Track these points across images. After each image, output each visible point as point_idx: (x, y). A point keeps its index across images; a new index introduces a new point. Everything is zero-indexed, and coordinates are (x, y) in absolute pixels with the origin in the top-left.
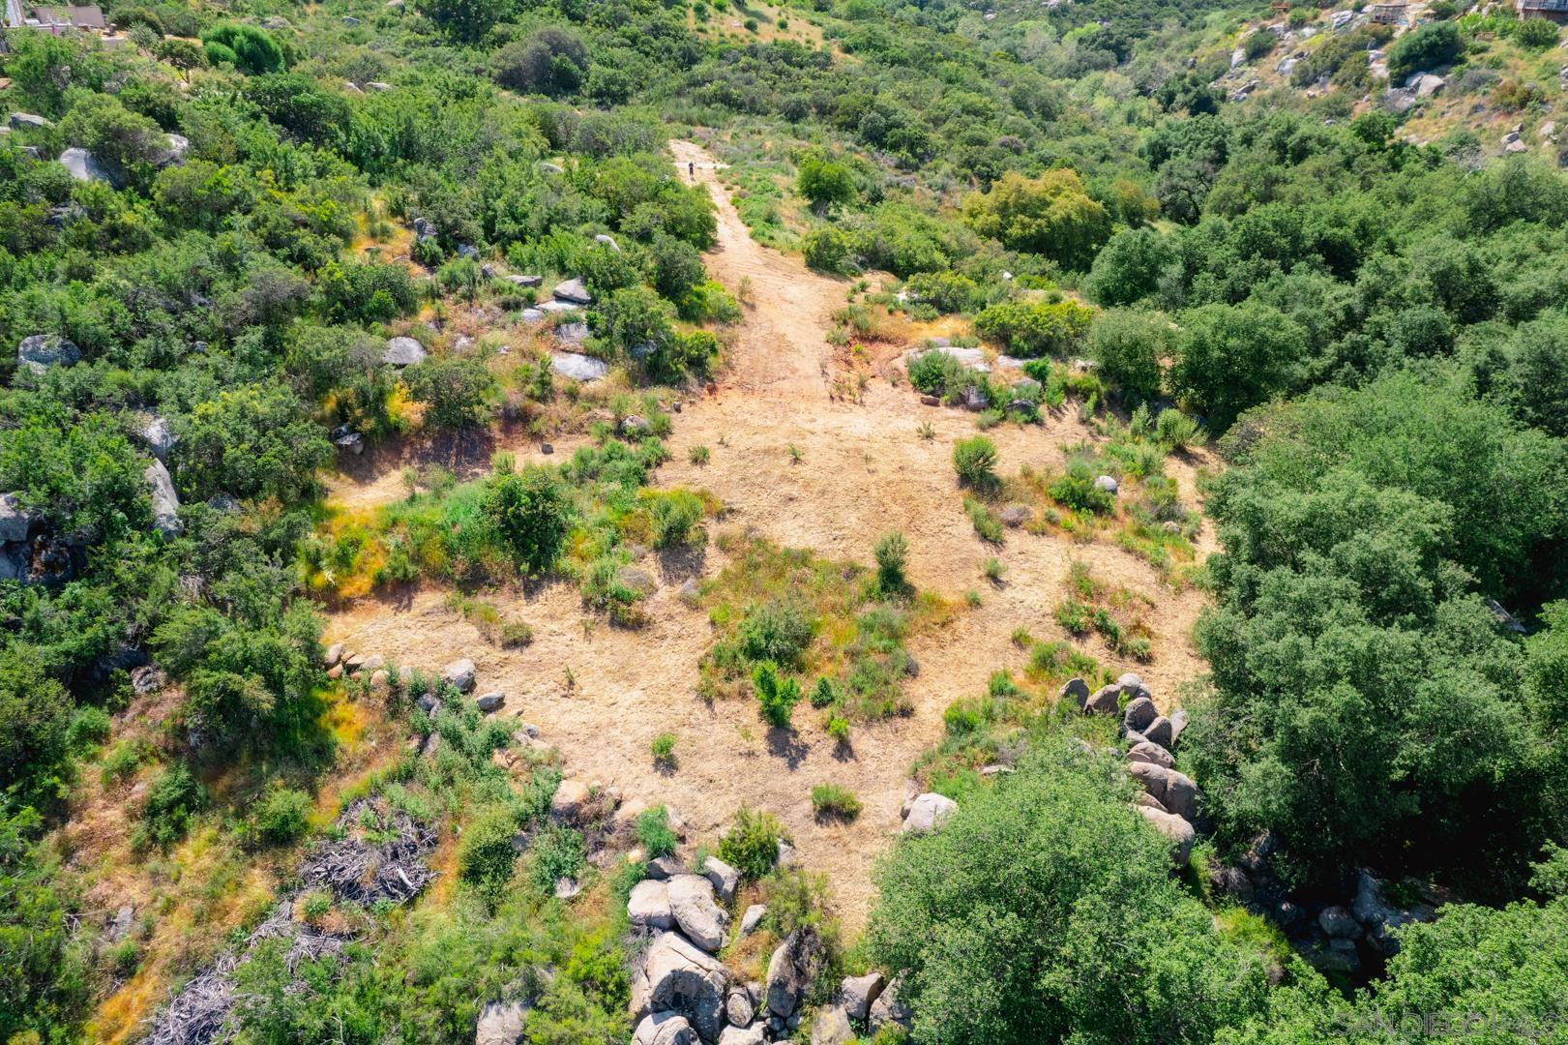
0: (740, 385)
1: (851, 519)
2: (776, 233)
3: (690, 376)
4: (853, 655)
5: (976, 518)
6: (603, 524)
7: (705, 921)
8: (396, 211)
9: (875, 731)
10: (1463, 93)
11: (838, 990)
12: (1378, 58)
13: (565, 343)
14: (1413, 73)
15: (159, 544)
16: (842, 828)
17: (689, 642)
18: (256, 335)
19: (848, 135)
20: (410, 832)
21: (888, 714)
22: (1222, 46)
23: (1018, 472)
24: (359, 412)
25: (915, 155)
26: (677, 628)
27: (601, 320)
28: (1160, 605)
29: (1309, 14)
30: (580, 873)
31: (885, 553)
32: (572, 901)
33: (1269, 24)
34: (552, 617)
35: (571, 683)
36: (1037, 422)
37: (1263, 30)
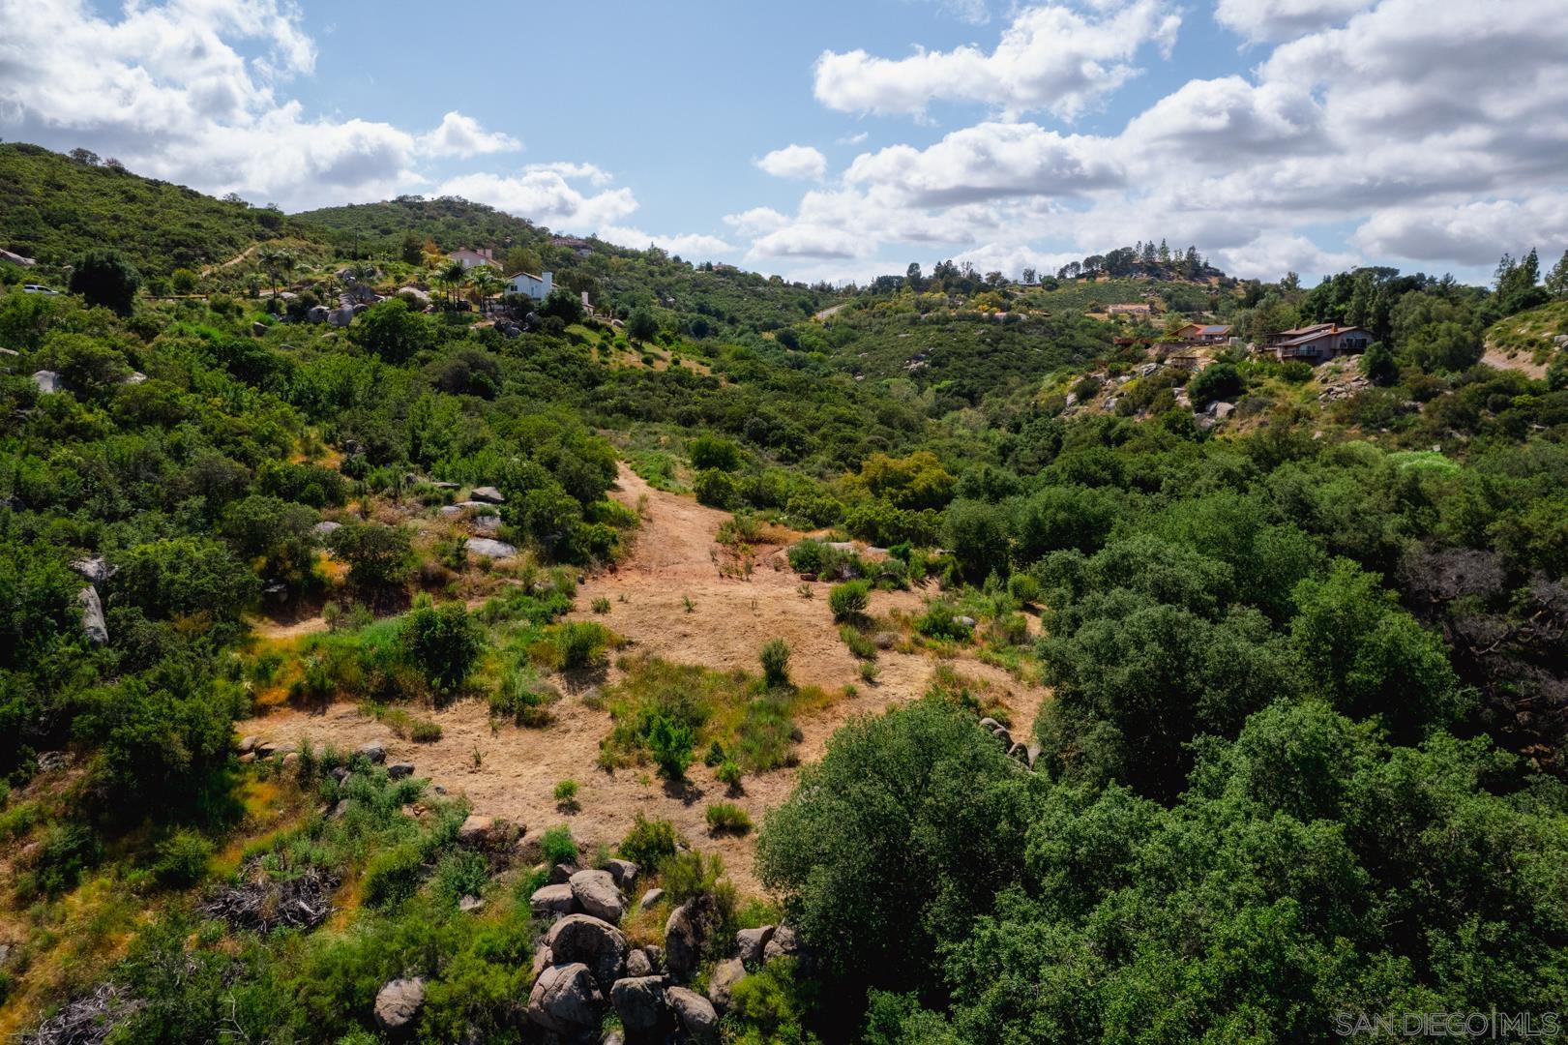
0: (638, 568)
1: (741, 646)
2: (670, 482)
3: (593, 558)
4: (742, 730)
5: (850, 642)
6: (511, 649)
7: (607, 894)
8: (329, 440)
9: (765, 777)
10: (1250, 414)
11: (734, 940)
12: (1181, 393)
13: (479, 530)
14: (1210, 401)
15: (83, 647)
16: (735, 840)
17: (591, 733)
18: (198, 502)
19: (734, 436)
20: (313, 875)
21: (776, 766)
22: (1056, 392)
23: (887, 614)
24: (289, 564)
25: (794, 451)
26: (580, 724)
27: (513, 512)
28: (1017, 694)
29: (1123, 366)
30: (483, 890)
31: (769, 655)
32: (477, 911)
33: (1092, 375)
34: (461, 722)
35: (478, 763)
36: (905, 588)
37: (1088, 378)
